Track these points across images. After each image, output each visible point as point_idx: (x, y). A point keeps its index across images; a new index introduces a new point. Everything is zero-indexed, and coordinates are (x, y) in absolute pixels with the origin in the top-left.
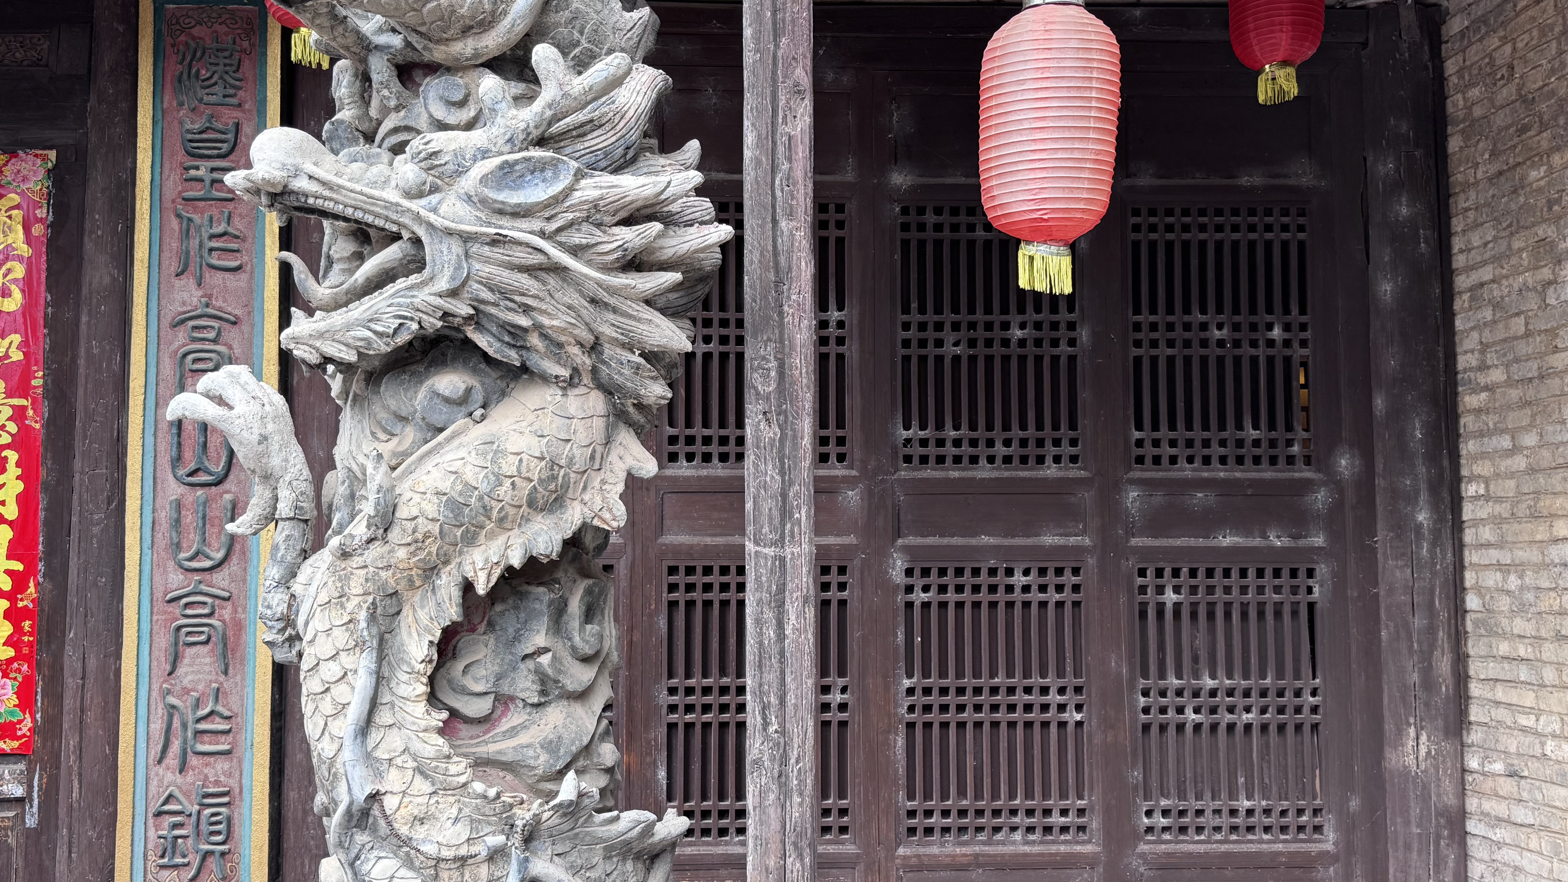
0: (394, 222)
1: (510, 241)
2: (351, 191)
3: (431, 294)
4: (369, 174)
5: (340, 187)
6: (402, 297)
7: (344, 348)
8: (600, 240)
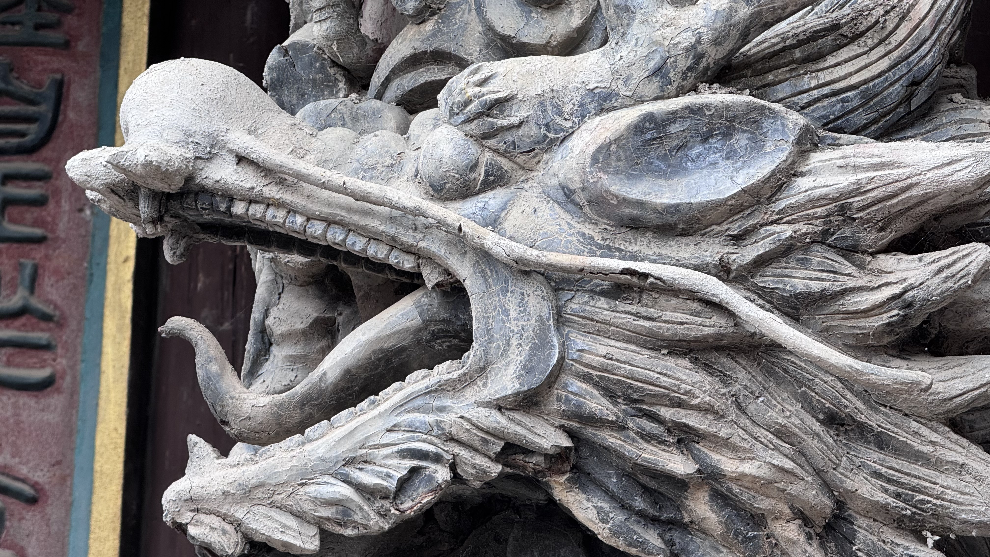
0: (408, 251)
1: (654, 288)
2: (324, 186)
3: (480, 404)
4: (359, 150)
5: (301, 177)
6: (417, 410)
7: (292, 522)
8: (851, 283)
